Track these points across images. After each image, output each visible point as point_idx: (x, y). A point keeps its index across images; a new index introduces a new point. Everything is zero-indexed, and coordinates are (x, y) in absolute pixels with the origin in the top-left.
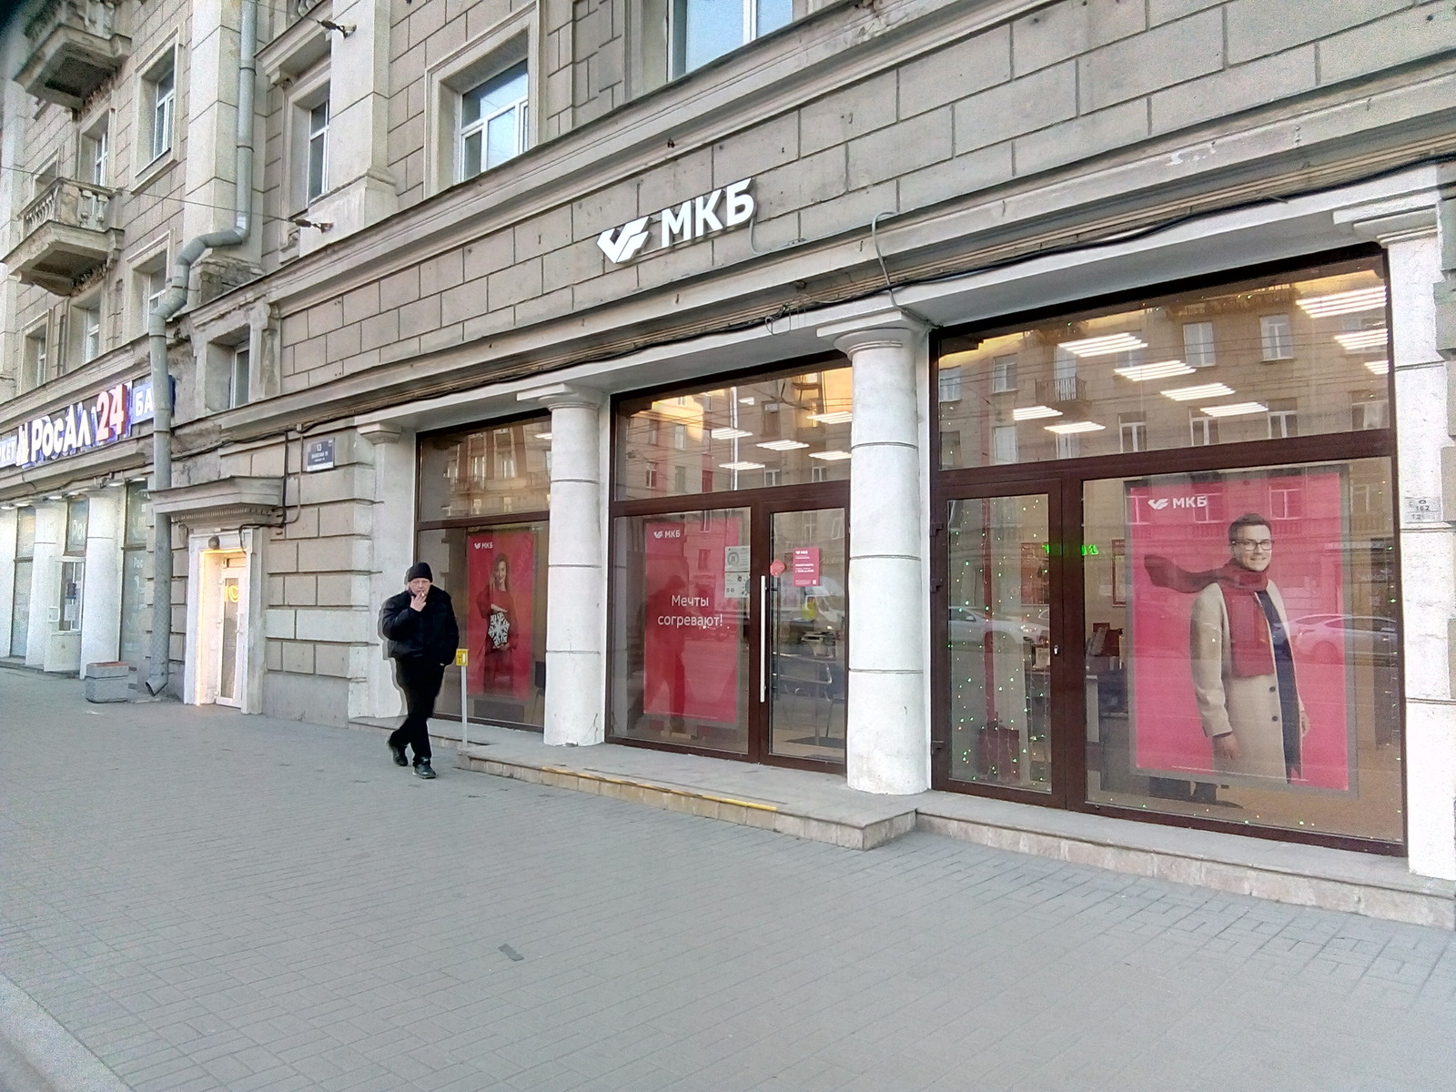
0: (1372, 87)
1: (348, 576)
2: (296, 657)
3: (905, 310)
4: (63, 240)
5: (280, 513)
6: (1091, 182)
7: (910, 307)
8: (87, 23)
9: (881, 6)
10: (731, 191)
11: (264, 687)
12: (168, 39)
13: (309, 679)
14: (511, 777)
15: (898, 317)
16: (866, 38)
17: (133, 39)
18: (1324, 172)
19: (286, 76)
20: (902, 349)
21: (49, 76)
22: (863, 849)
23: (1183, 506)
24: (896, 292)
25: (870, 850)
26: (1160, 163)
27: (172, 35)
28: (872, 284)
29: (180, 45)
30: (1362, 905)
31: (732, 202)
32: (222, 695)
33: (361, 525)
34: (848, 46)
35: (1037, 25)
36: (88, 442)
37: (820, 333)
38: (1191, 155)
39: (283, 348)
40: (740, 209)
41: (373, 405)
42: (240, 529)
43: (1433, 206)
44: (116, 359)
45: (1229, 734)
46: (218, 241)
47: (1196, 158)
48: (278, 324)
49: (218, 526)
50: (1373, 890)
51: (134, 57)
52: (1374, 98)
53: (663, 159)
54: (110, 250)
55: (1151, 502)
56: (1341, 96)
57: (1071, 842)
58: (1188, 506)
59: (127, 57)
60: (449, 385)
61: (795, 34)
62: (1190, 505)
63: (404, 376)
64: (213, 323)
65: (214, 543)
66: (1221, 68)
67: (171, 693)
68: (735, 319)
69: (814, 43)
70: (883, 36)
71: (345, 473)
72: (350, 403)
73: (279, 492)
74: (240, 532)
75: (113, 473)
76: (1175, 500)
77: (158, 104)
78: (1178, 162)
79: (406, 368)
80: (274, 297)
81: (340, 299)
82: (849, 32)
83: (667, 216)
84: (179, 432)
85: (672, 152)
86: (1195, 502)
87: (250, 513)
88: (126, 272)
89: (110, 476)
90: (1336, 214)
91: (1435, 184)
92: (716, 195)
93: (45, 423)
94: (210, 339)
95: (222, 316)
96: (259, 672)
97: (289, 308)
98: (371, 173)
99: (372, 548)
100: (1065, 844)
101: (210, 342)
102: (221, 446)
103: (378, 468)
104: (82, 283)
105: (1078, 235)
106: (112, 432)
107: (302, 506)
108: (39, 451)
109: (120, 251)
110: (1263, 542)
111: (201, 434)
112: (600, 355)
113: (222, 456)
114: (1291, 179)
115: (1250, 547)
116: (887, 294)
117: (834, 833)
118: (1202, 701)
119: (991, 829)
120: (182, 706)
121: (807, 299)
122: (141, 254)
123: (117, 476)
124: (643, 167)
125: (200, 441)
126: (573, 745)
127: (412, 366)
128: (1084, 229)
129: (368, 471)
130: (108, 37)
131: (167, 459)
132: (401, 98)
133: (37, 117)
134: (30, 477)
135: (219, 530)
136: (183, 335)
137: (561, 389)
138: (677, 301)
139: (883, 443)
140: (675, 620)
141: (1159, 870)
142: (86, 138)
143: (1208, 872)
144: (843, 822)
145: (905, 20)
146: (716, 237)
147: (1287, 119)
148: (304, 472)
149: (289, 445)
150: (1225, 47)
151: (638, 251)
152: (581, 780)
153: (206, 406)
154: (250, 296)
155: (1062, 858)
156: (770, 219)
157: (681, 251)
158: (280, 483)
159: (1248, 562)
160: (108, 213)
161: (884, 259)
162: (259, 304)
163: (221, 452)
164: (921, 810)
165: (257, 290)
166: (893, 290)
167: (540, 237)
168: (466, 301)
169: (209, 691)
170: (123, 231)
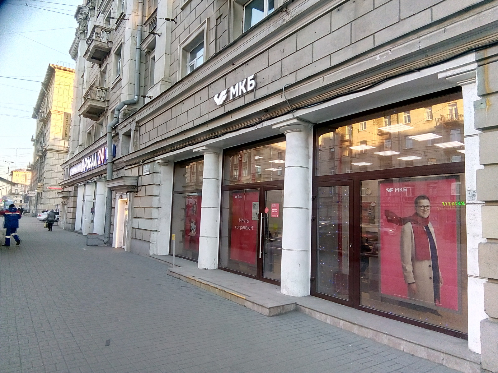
0: (446, 23)
1: (152, 209)
2: (139, 234)
3: (298, 118)
4: (92, 104)
5: (137, 188)
6: (351, 68)
7: (300, 117)
8: (101, 38)
9: (289, 11)
10: (249, 78)
11: (131, 243)
12: (120, 41)
13: (141, 242)
14: (179, 279)
15: (295, 121)
16: (285, 22)
17: (113, 42)
18: (434, 58)
19: (149, 50)
20: (302, 133)
21: (92, 55)
22: (269, 316)
23: (398, 191)
24: (294, 112)
25: (271, 316)
26: (373, 59)
27: (121, 40)
28: (287, 109)
29: (123, 43)
30: (444, 362)
31: (249, 83)
32: (123, 245)
33: (156, 192)
34: (280, 26)
35: (339, 11)
36: (96, 165)
37: (274, 127)
38: (383, 55)
39: (140, 136)
40: (251, 85)
41: (159, 154)
42: (127, 193)
43: (475, 69)
44: (102, 140)
45: (414, 283)
46: (129, 103)
47: (385, 57)
48: (139, 128)
49: (122, 192)
50: (449, 356)
51: (113, 47)
52: (447, 28)
53: (232, 69)
54: (105, 106)
55: (387, 189)
56: (435, 28)
57: (344, 321)
58: (400, 191)
59: (112, 48)
60: (176, 147)
61: (264, 23)
62: (401, 191)
63: (164, 144)
64: (123, 128)
65: (121, 197)
66: (398, 21)
67: (109, 243)
68: (249, 123)
69: (270, 26)
70: (290, 21)
71: (152, 175)
72: (153, 153)
73: (136, 181)
74: (127, 194)
75: (102, 175)
76: (396, 189)
77: (119, 61)
78: (379, 59)
79: (165, 142)
80: (137, 120)
81: (153, 120)
82: (280, 21)
83: (232, 88)
84: (115, 162)
85: (234, 67)
86: (403, 189)
87: (128, 188)
88: (109, 113)
89: (101, 176)
90: (438, 75)
91: (474, 60)
92: (245, 81)
93: (87, 159)
94: (123, 133)
95: (125, 126)
96: (130, 239)
97: (141, 123)
98: (163, 79)
99: (159, 200)
100: (342, 322)
101: (123, 134)
102: (125, 167)
103: (162, 174)
104: (100, 117)
105: (349, 88)
106: (101, 161)
107: (142, 186)
108: (86, 168)
109: (108, 107)
110: (427, 206)
111: (120, 163)
112: (213, 136)
113: (125, 170)
114: (422, 62)
115: (422, 208)
116: (291, 113)
117: (261, 310)
118: (405, 269)
119: (319, 313)
120: (111, 248)
121: (268, 116)
122: (112, 107)
123: (103, 176)
124: (226, 73)
125: (120, 165)
126: (206, 269)
127: (166, 141)
128: (352, 86)
129: (159, 175)
130: (106, 42)
131: (111, 171)
132: (173, 55)
133: (92, 67)
134: (83, 176)
135: (122, 193)
136: (117, 132)
137: (204, 148)
138: (232, 117)
139: (293, 166)
140: (240, 227)
141: (372, 337)
142: (103, 73)
143: (389, 340)
144: (264, 305)
145: (296, 15)
146: (245, 95)
147: (416, 39)
148: (143, 175)
149: (140, 166)
150: (400, 13)
151: (225, 101)
152: (196, 282)
153: (121, 154)
154: (131, 120)
155: (340, 327)
156: (260, 88)
157: (236, 100)
158: (137, 178)
159: (421, 214)
160: (106, 96)
161: (288, 100)
162: (133, 122)
163: (125, 168)
164: (297, 303)
165: (132, 118)
166: (293, 111)
167: (200, 97)
168: (182, 120)
169: (120, 243)
170: (109, 101)
